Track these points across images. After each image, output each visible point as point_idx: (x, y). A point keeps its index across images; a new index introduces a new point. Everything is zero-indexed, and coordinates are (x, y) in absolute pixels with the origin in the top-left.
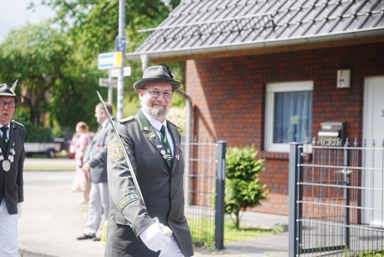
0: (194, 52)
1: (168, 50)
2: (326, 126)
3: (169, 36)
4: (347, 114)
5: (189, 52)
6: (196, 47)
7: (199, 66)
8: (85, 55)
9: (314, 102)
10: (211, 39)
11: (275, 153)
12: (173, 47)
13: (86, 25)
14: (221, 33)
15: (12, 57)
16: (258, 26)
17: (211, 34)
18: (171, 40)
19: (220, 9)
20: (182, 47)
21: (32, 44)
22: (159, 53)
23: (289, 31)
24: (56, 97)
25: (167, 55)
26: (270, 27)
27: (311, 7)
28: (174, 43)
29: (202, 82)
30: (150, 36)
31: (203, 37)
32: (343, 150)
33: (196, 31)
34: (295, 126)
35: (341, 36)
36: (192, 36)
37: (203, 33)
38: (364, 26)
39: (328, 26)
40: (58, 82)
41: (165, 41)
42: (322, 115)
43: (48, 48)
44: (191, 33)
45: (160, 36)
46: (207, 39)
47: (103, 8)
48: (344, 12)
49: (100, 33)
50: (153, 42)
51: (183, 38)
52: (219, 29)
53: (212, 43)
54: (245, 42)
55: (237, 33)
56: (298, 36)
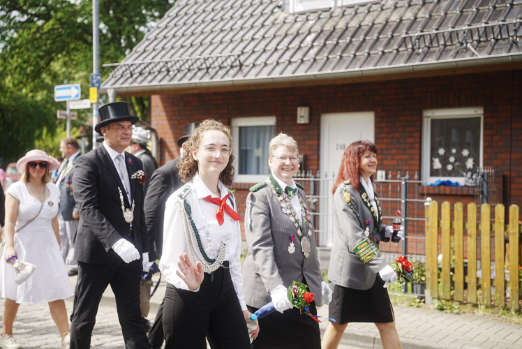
0: (162, 87)
1: (135, 84)
3: (136, 71)
4: (306, 148)
5: (159, 87)
6: (165, 82)
7: (164, 101)
10: (179, 76)
11: (241, 184)
12: (141, 82)
13: (17, 50)
14: (189, 70)
16: (225, 64)
17: (179, 71)
18: (138, 75)
19: (185, 46)
20: (150, 82)
22: (127, 88)
23: (255, 71)
25: (135, 89)
26: (237, 66)
27: (274, 49)
28: (140, 79)
29: (167, 116)
30: (116, 70)
31: (171, 73)
32: (309, 181)
33: (164, 66)
34: (258, 158)
35: (304, 78)
36: (160, 72)
37: (171, 69)
38: (324, 69)
39: (291, 68)
41: (132, 75)
44: (158, 67)
45: (126, 70)
46: (175, 75)
47: (35, 33)
48: (304, 56)
49: (32, 59)
50: (120, 76)
51: (150, 73)
52: (187, 66)
53: (180, 80)
54: (214, 80)
55: (205, 71)
56: (264, 76)
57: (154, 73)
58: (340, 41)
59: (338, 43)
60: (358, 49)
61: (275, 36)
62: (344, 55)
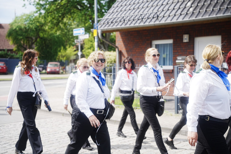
0: (122, 28)
1: (110, 27)
2: (179, 58)
3: (110, 21)
4: (188, 53)
5: (120, 28)
6: (123, 26)
7: (121, 34)
8: (50, 27)
9: (174, 48)
10: (129, 23)
12: (112, 26)
13: (50, 14)
15: (17, 29)
16: (150, 16)
18: (110, 23)
19: (131, 9)
20: (116, 26)
21: (26, 23)
22: (106, 29)
23: (164, 19)
24: (37, 46)
25: (110, 29)
26: (156, 17)
27: (172, 9)
28: (112, 25)
29: (123, 40)
30: (101, 21)
33: (122, 19)
34: (164, 58)
36: (120, 21)
37: (126, 20)
38: (198, 17)
39: (181, 17)
40: (38, 40)
42: (177, 53)
43: (34, 25)
44: (120, 19)
45: (106, 21)
46: (127, 23)
47: (57, 6)
48: (188, 11)
49: (56, 17)
50: (102, 24)
51: (116, 22)
52: (133, 18)
53: (130, 25)
54: (145, 24)
55: (141, 20)
56: (169, 21)
57: (118, 22)
58: (205, 3)
59: (204, 4)
60: (214, 7)
61: (173, 3)
62: (207, 10)
